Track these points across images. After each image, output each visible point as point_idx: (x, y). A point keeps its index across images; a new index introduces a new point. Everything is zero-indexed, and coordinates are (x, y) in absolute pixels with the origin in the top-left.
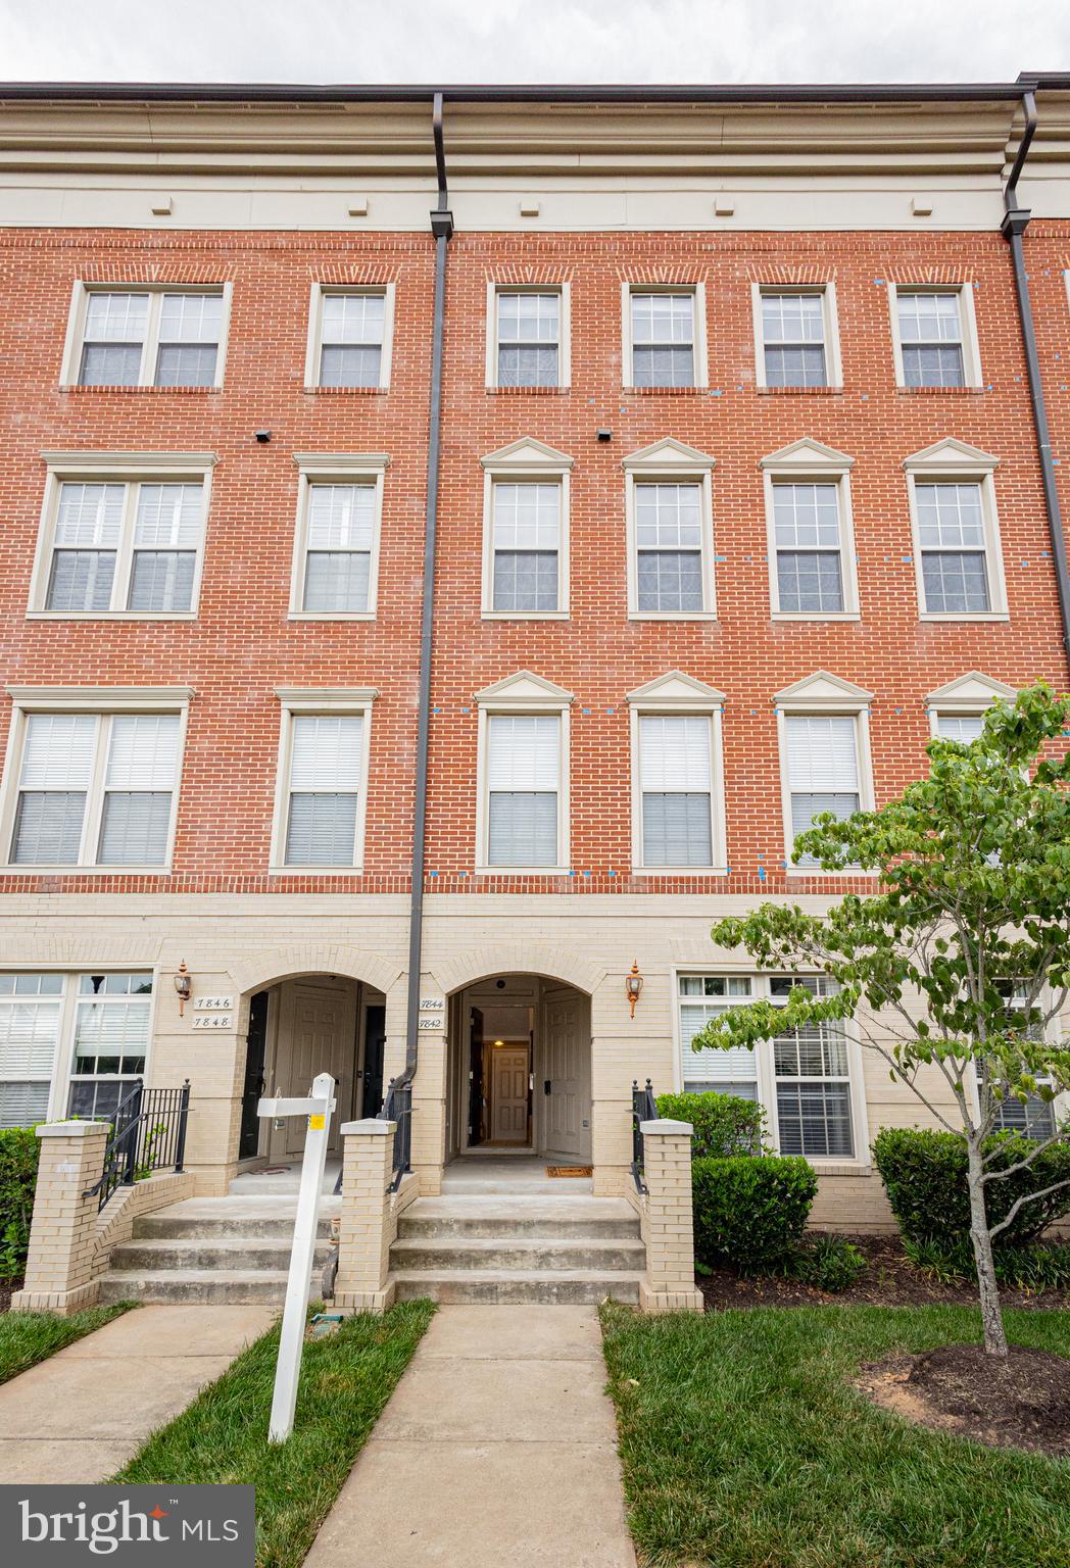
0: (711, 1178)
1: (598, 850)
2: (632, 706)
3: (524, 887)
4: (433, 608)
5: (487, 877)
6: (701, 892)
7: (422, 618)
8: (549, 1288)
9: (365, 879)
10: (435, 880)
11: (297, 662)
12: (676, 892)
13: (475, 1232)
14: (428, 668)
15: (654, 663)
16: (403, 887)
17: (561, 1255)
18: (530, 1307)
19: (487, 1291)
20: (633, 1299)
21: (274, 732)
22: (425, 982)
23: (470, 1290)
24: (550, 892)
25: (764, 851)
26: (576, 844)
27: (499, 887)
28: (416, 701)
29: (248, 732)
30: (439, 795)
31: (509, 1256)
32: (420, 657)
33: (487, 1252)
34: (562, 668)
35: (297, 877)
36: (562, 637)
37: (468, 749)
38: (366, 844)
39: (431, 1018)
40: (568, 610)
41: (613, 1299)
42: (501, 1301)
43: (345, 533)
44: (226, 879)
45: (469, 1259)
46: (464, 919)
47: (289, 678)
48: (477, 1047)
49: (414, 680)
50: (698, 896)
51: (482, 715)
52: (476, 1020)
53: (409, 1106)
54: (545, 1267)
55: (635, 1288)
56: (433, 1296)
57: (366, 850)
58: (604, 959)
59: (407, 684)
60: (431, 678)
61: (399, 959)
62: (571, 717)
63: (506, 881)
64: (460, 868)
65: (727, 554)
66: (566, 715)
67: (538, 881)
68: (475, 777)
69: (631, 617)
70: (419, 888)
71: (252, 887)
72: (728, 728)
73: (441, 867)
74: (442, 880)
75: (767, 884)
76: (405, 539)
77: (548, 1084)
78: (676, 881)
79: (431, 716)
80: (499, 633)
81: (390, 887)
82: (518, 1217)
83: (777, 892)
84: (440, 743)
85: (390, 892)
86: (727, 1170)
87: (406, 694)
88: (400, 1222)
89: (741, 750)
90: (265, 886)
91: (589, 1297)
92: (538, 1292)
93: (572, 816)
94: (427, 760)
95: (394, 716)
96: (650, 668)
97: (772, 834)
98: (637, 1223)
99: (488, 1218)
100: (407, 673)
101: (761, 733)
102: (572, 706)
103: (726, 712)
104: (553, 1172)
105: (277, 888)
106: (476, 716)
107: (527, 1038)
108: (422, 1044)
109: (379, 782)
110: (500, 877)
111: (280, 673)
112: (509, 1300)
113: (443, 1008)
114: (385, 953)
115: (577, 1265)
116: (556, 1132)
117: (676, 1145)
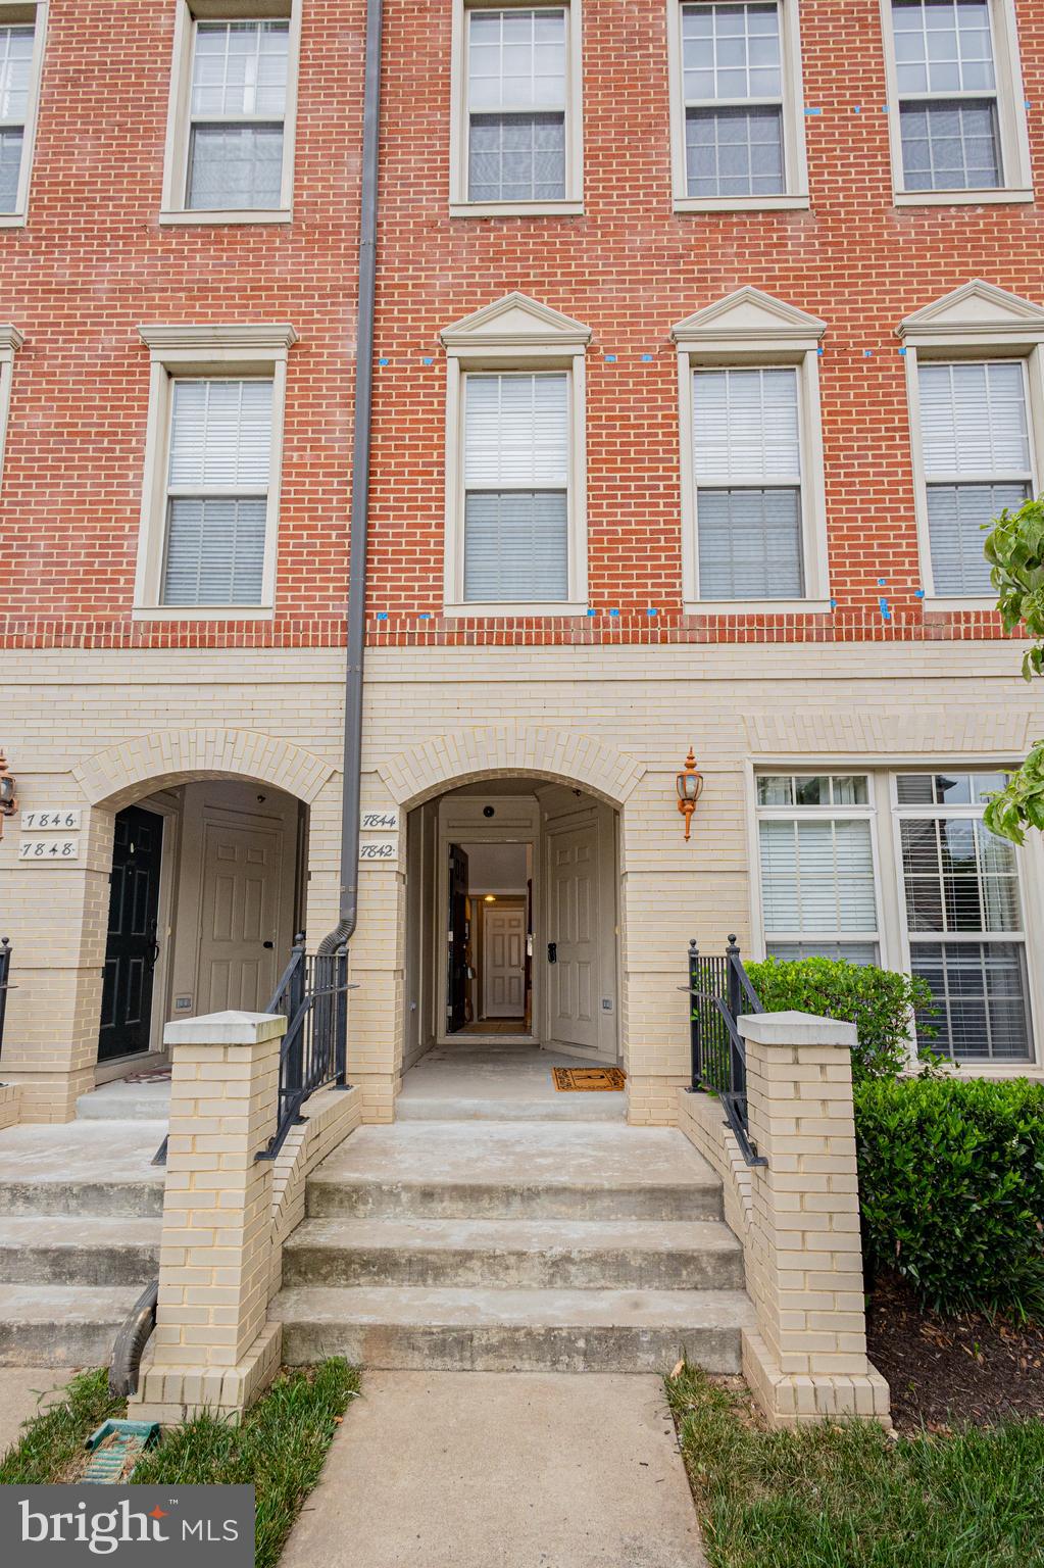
1: (630, 576)
2: (680, 347)
3: (519, 635)
4: (377, 202)
5: (461, 621)
6: (790, 640)
7: (359, 218)
8: (570, 1341)
9: (278, 625)
10: (383, 626)
11: (173, 290)
12: (751, 640)
13: (438, 1207)
14: (373, 297)
15: (714, 280)
16: (334, 637)
17: (589, 1261)
18: (534, 1376)
19: (452, 1345)
20: (730, 1364)
21: (139, 399)
22: (367, 786)
23: (421, 1341)
24: (558, 643)
25: (887, 573)
26: (596, 568)
27: (480, 636)
28: (352, 348)
29: (103, 399)
30: (387, 494)
31: (495, 1262)
32: (357, 279)
33: (456, 1253)
34: (574, 291)
35: (174, 624)
36: (572, 243)
37: (431, 421)
38: (279, 571)
39: (379, 842)
40: (581, 198)
41: (692, 1364)
42: (480, 1364)
43: (249, 95)
45: (425, 1268)
46: (428, 687)
47: (161, 315)
48: (458, 903)
49: (350, 316)
50: (785, 646)
51: (453, 367)
52: (457, 864)
53: (343, 980)
54: (559, 1283)
55: (733, 1339)
56: (353, 1356)
57: (279, 580)
58: (642, 748)
59: (339, 321)
60: (375, 312)
61: (330, 751)
62: (588, 367)
63: (491, 626)
64: (421, 606)
65: (823, 103)
66: (579, 365)
67: (539, 626)
68: (442, 464)
69: (677, 207)
70: (358, 638)
71: (108, 638)
72: (828, 379)
73: (393, 606)
74: (393, 626)
75: (893, 625)
76: (334, 95)
77: (553, 949)
78: (751, 623)
79: (375, 371)
80: (477, 238)
81: (315, 638)
82: (513, 1181)
83: (908, 638)
84: (389, 413)
85: (315, 646)
87: (338, 338)
88: (309, 1188)
89: (849, 413)
90: (126, 637)
91: (646, 1359)
92: (548, 1346)
93: (590, 524)
94: (370, 439)
95: (320, 372)
96: (705, 286)
97: (899, 545)
98: (717, 1192)
99: (460, 1181)
100: (340, 304)
101: (880, 386)
102: (589, 350)
103: (825, 353)
104: (564, 1081)
105: (145, 640)
106: (444, 370)
107: (524, 891)
108: (365, 883)
109: (298, 475)
110: (481, 620)
111: (149, 307)
112: (495, 1363)
113: (396, 827)
114: (308, 742)
115: (617, 1279)
116: (564, 1015)
117: (823, 1066)
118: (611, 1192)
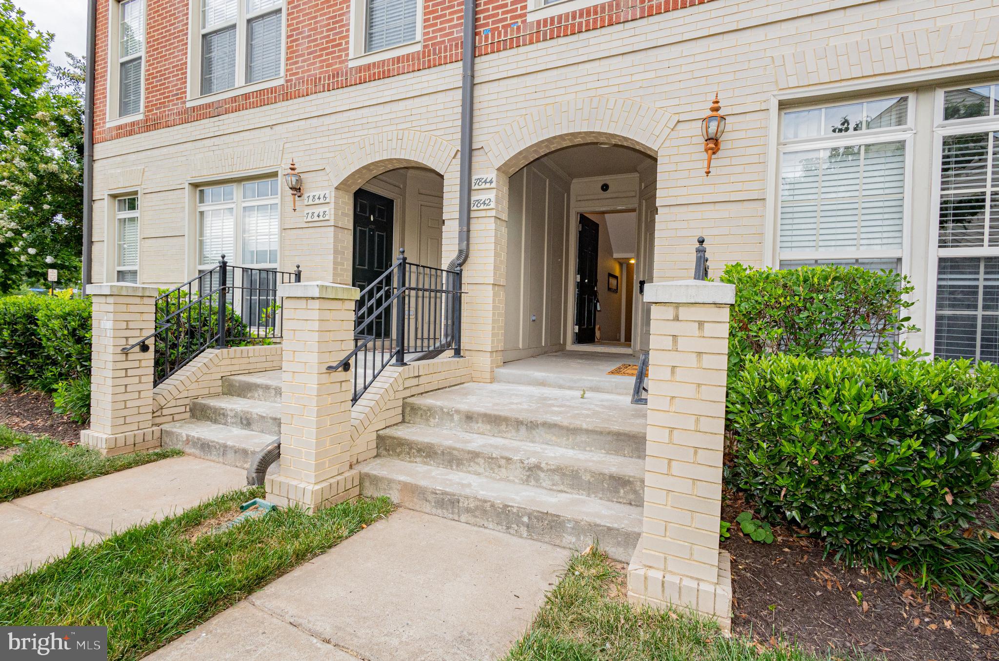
5: (538, 23)
8: (519, 516)
9: (424, 53)
10: (487, 40)
13: (475, 426)
16: (456, 54)
18: (494, 532)
19: (448, 503)
22: (478, 158)
23: (431, 497)
24: (610, 23)
27: (552, 31)
31: (493, 462)
33: (469, 452)
38: (425, 14)
39: (483, 197)
41: (601, 549)
42: (463, 519)
44: (320, 78)
45: (452, 458)
54: (533, 482)
56: (395, 497)
57: (425, 21)
58: (676, 101)
63: (560, 22)
64: (512, 18)
67: (595, 14)
71: (338, 82)
73: (493, 23)
74: (493, 37)
81: (446, 58)
82: (522, 416)
85: (446, 64)
88: (406, 405)
90: (346, 80)
91: (569, 539)
92: (504, 516)
99: (489, 412)
105: (355, 79)
108: (475, 226)
110: (553, 19)
112: (472, 520)
113: (494, 185)
114: (441, 132)
115: (572, 486)
117: (701, 324)
118: (588, 432)
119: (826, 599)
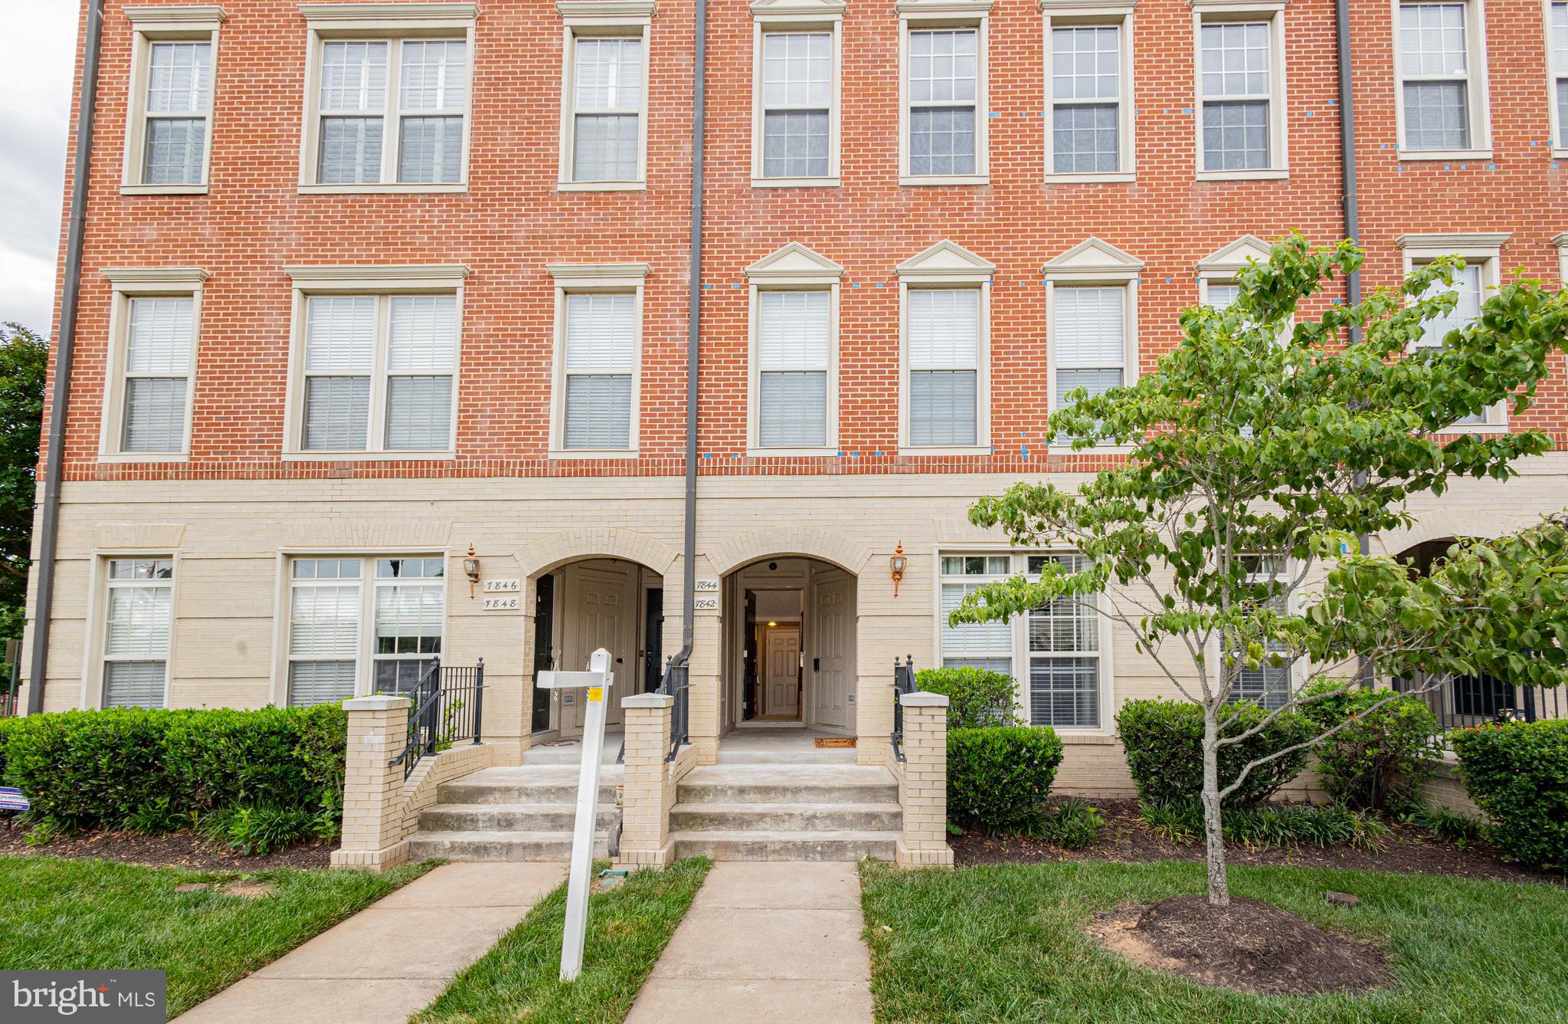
0: (965, 747)
1: (866, 430)
2: (902, 279)
3: (794, 468)
4: (703, 175)
5: (758, 459)
6: (965, 472)
7: (691, 187)
8: (814, 847)
9: (641, 461)
10: (708, 463)
11: (568, 237)
12: (940, 472)
13: (747, 797)
14: (699, 241)
15: (925, 232)
16: (677, 470)
17: (825, 817)
18: (796, 863)
19: (757, 850)
20: (890, 856)
21: (548, 312)
22: (700, 563)
23: (742, 848)
24: (819, 473)
25: (1027, 429)
26: (844, 425)
27: (770, 468)
28: (687, 277)
29: (523, 312)
30: (710, 375)
31: (778, 818)
32: (690, 230)
33: (758, 815)
34: (833, 239)
35: (575, 461)
36: (832, 206)
37: (739, 327)
38: (641, 426)
39: (706, 598)
40: (837, 175)
41: (872, 856)
42: (770, 858)
43: (612, 94)
44: (508, 463)
45: (742, 821)
46: (736, 501)
47: (561, 254)
48: (750, 628)
49: (685, 255)
50: (962, 476)
51: (753, 290)
52: (750, 601)
53: (686, 682)
54: (810, 828)
55: (892, 846)
56: (709, 854)
57: (641, 432)
58: (870, 540)
59: (679, 258)
60: (702, 252)
61: (675, 541)
62: (841, 291)
63: (777, 463)
64: (732, 449)
65: (1002, 109)
66: (836, 289)
67: (807, 463)
68: (746, 356)
69: (902, 182)
70: (693, 470)
71: (533, 470)
72: (996, 301)
73: (714, 450)
74: (715, 462)
75: (1029, 463)
76: (673, 98)
77: (817, 662)
78: (940, 461)
79: (702, 293)
80: (770, 202)
81: (665, 470)
82: (787, 784)
83: (1038, 471)
84: (711, 321)
85: (665, 475)
86: (980, 739)
87: (678, 270)
88: (679, 788)
89: (1009, 324)
90: (545, 470)
91: (850, 854)
92: (804, 850)
93: (841, 396)
94: (700, 339)
95: (666, 293)
96: (919, 238)
97: (1036, 411)
98: (896, 788)
100: (678, 247)
101: (1030, 306)
102: (842, 280)
103: (995, 283)
104: (820, 743)
105: (557, 472)
106: (747, 292)
107: (798, 619)
108: (698, 623)
109: (652, 363)
110: (770, 459)
111: (552, 249)
112: (778, 858)
113: (717, 589)
114: (661, 536)
115: (839, 826)
116: (824, 706)
117: (933, 716)
118: (839, 789)
119: (991, 852)
